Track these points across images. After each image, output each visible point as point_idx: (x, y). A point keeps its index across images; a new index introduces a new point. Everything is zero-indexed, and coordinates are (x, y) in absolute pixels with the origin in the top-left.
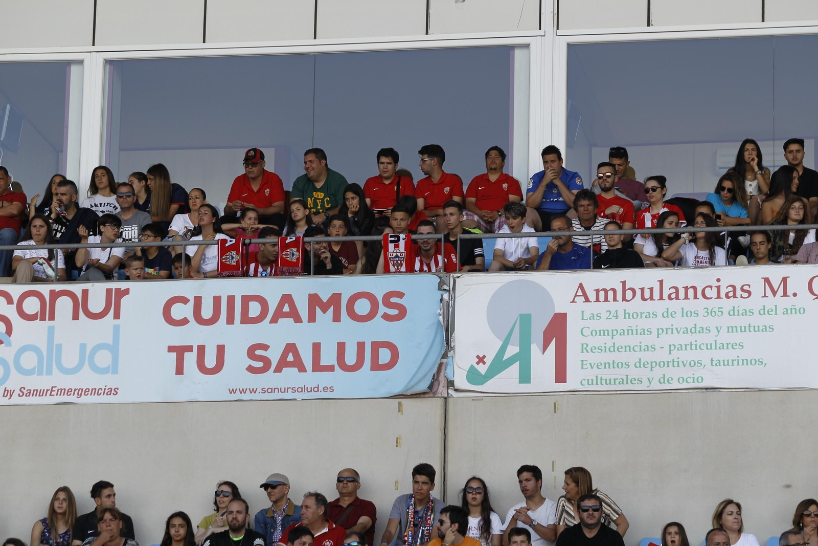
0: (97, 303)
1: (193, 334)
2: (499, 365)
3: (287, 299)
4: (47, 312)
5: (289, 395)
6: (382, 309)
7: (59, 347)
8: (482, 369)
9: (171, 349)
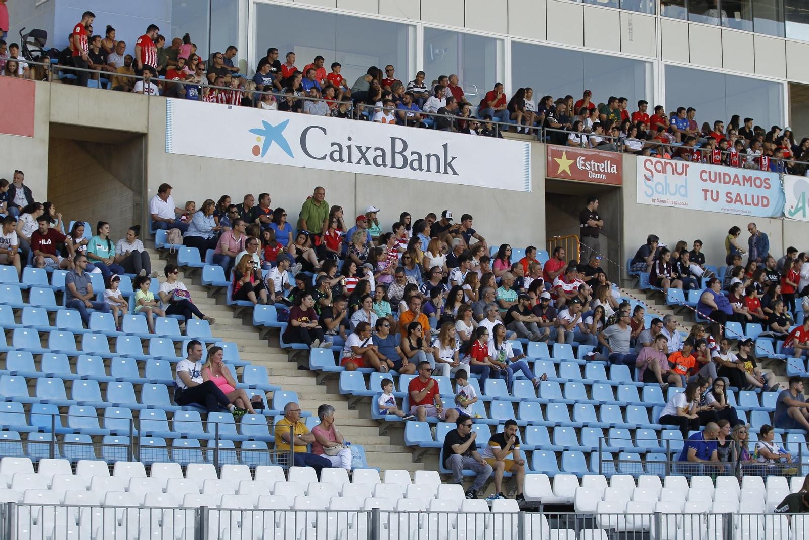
0: (679, 170)
1: (709, 185)
2: (797, 210)
3: (736, 176)
4: (664, 170)
5: (738, 213)
6: (764, 184)
7: (669, 184)
8: (793, 210)
9: (703, 190)
